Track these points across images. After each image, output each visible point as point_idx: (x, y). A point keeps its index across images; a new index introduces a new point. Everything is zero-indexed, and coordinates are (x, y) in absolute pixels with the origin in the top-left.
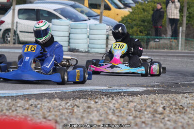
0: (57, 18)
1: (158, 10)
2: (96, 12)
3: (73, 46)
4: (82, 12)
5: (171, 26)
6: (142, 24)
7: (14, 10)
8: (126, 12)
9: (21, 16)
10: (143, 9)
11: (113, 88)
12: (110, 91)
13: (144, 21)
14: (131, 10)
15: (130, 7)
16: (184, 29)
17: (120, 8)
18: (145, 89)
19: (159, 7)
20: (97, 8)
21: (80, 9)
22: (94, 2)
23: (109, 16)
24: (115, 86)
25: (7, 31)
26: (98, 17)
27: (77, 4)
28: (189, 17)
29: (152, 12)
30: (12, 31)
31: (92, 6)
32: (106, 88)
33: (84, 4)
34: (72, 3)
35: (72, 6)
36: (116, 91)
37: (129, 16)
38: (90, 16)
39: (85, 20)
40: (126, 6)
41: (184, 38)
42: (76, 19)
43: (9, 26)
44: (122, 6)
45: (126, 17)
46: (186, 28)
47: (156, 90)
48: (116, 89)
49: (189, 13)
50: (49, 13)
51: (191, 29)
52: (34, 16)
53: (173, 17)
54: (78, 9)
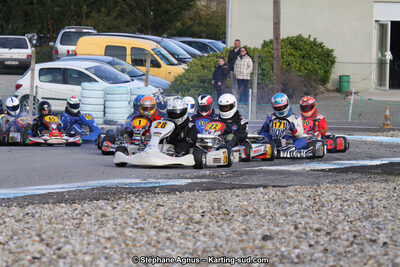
0: (90, 80)
1: (220, 67)
2: (141, 70)
3: (109, 117)
4: (123, 71)
5: (239, 87)
6: (202, 85)
7: (33, 70)
8: (180, 69)
9: (42, 78)
10: (203, 66)
11: (149, 180)
12: (143, 185)
13: (203, 81)
14: (186, 67)
15: (185, 62)
16: (255, 91)
17: (173, 64)
18: (190, 181)
19: (222, 62)
20: (142, 65)
21: (120, 67)
22: (138, 57)
23: (158, 75)
24: (151, 177)
25: (25, 98)
26: (144, 77)
27: (117, 60)
28: (263, 75)
29: (213, 69)
30: (31, 98)
31: (137, 62)
32: (138, 181)
33: (125, 60)
34: (110, 59)
35: (110, 63)
36: (150, 185)
37: (184, 75)
38: (133, 76)
39: (127, 82)
40: (181, 61)
41: (255, 103)
42: (115, 81)
43: (28, 92)
44: (176, 62)
45: (180, 76)
46: (258, 89)
47: (204, 183)
48: (152, 182)
49: (263, 69)
50: (79, 73)
51: (266, 89)
52: (60, 77)
53: (241, 78)
54: (117, 66)
